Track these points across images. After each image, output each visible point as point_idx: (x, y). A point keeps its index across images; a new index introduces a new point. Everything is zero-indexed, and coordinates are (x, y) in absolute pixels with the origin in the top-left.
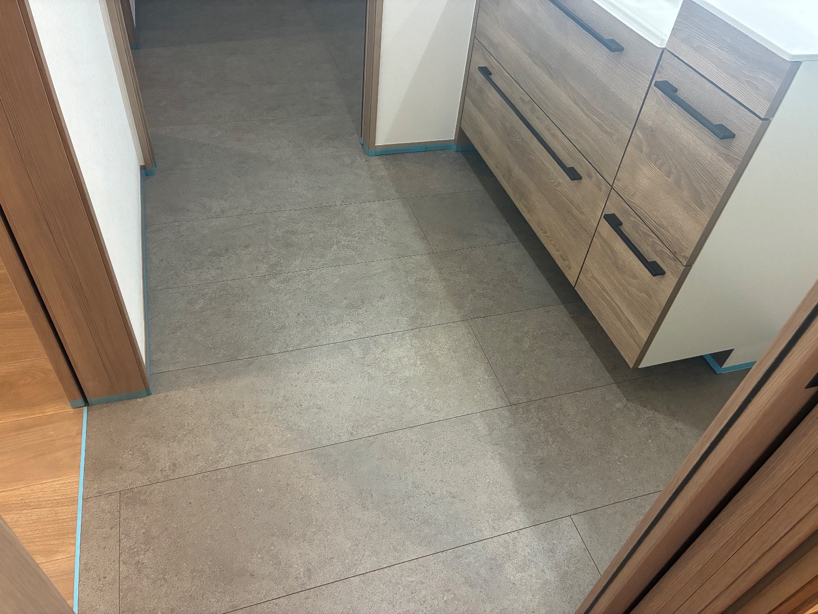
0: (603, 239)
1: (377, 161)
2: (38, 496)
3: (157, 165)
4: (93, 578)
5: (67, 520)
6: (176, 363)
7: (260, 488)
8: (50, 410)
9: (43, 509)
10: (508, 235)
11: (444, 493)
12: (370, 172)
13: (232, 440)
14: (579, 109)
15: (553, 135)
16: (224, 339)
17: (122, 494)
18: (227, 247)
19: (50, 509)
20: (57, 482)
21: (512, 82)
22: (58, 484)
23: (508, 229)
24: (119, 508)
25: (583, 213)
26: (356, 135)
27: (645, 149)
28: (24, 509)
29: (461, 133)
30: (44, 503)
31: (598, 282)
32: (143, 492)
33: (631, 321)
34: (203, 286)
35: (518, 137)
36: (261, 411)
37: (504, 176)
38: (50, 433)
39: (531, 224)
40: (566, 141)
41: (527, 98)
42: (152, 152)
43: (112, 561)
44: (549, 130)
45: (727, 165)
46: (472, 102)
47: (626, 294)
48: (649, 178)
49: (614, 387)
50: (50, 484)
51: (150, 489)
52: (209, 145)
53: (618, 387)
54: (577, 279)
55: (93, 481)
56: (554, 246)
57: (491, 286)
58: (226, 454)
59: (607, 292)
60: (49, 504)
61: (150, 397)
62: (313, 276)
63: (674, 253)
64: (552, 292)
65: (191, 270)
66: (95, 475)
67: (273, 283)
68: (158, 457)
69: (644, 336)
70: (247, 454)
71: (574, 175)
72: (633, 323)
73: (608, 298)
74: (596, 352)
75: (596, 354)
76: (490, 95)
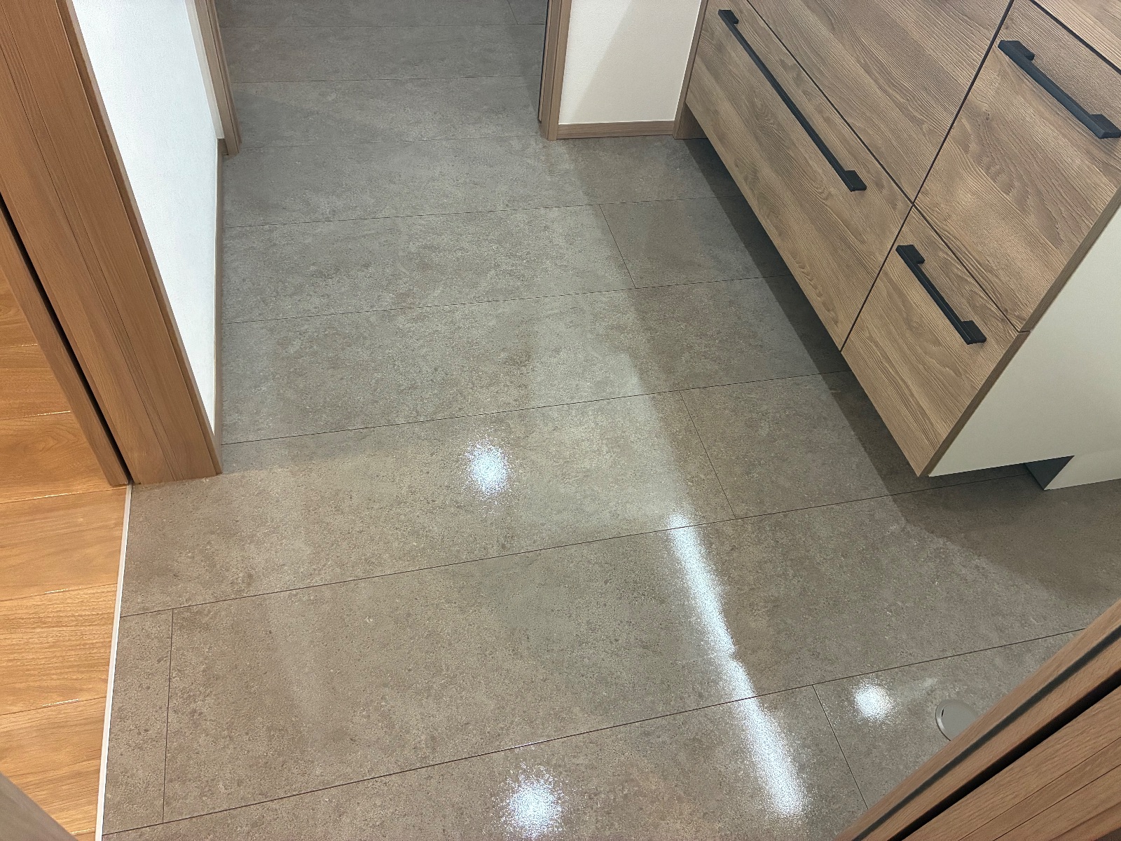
0: (890, 281)
1: (560, 149)
2: (58, 609)
3: (243, 139)
4: (130, 730)
5: (98, 645)
6: (258, 430)
7: (370, 617)
8: (79, 487)
9: (65, 629)
10: (747, 268)
11: (632, 640)
12: (549, 164)
13: (333, 545)
14: (872, 81)
15: (827, 120)
16: (328, 399)
17: (176, 613)
18: (337, 264)
19: (73, 628)
20: (86, 591)
21: (769, 35)
22: (87, 594)
23: (749, 260)
24: (170, 633)
25: (863, 242)
26: (531, 109)
27: (973, 146)
28: (39, 627)
29: (685, 112)
30: (66, 619)
31: (877, 345)
32: (206, 612)
33: (924, 407)
34: (301, 320)
35: (772, 121)
36: (376, 506)
37: (746, 179)
38: (79, 520)
39: (781, 253)
40: (846, 131)
41: (790, 62)
42: (235, 119)
43: (158, 708)
44: (820, 112)
45: (1105, 179)
46: (706, 66)
47: (921, 367)
48: (973, 194)
49: (889, 501)
50: (76, 592)
51: (215, 608)
52: (318, 113)
53: (895, 501)
54: (847, 339)
55: (136, 592)
56: (815, 287)
57: (717, 341)
58: (324, 566)
59: (889, 362)
60: (72, 621)
61: (220, 476)
62: (458, 315)
63: (1004, 312)
64: (807, 355)
65: (285, 296)
66: (139, 583)
67: (401, 321)
68: (228, 563)
69: (944, 431)
70: (353, 567)
71: (854, 182)
72: (927, 412)
73: (891, 371)
74: (865, 448)
75: (865, 450)
76: (733, 54)
